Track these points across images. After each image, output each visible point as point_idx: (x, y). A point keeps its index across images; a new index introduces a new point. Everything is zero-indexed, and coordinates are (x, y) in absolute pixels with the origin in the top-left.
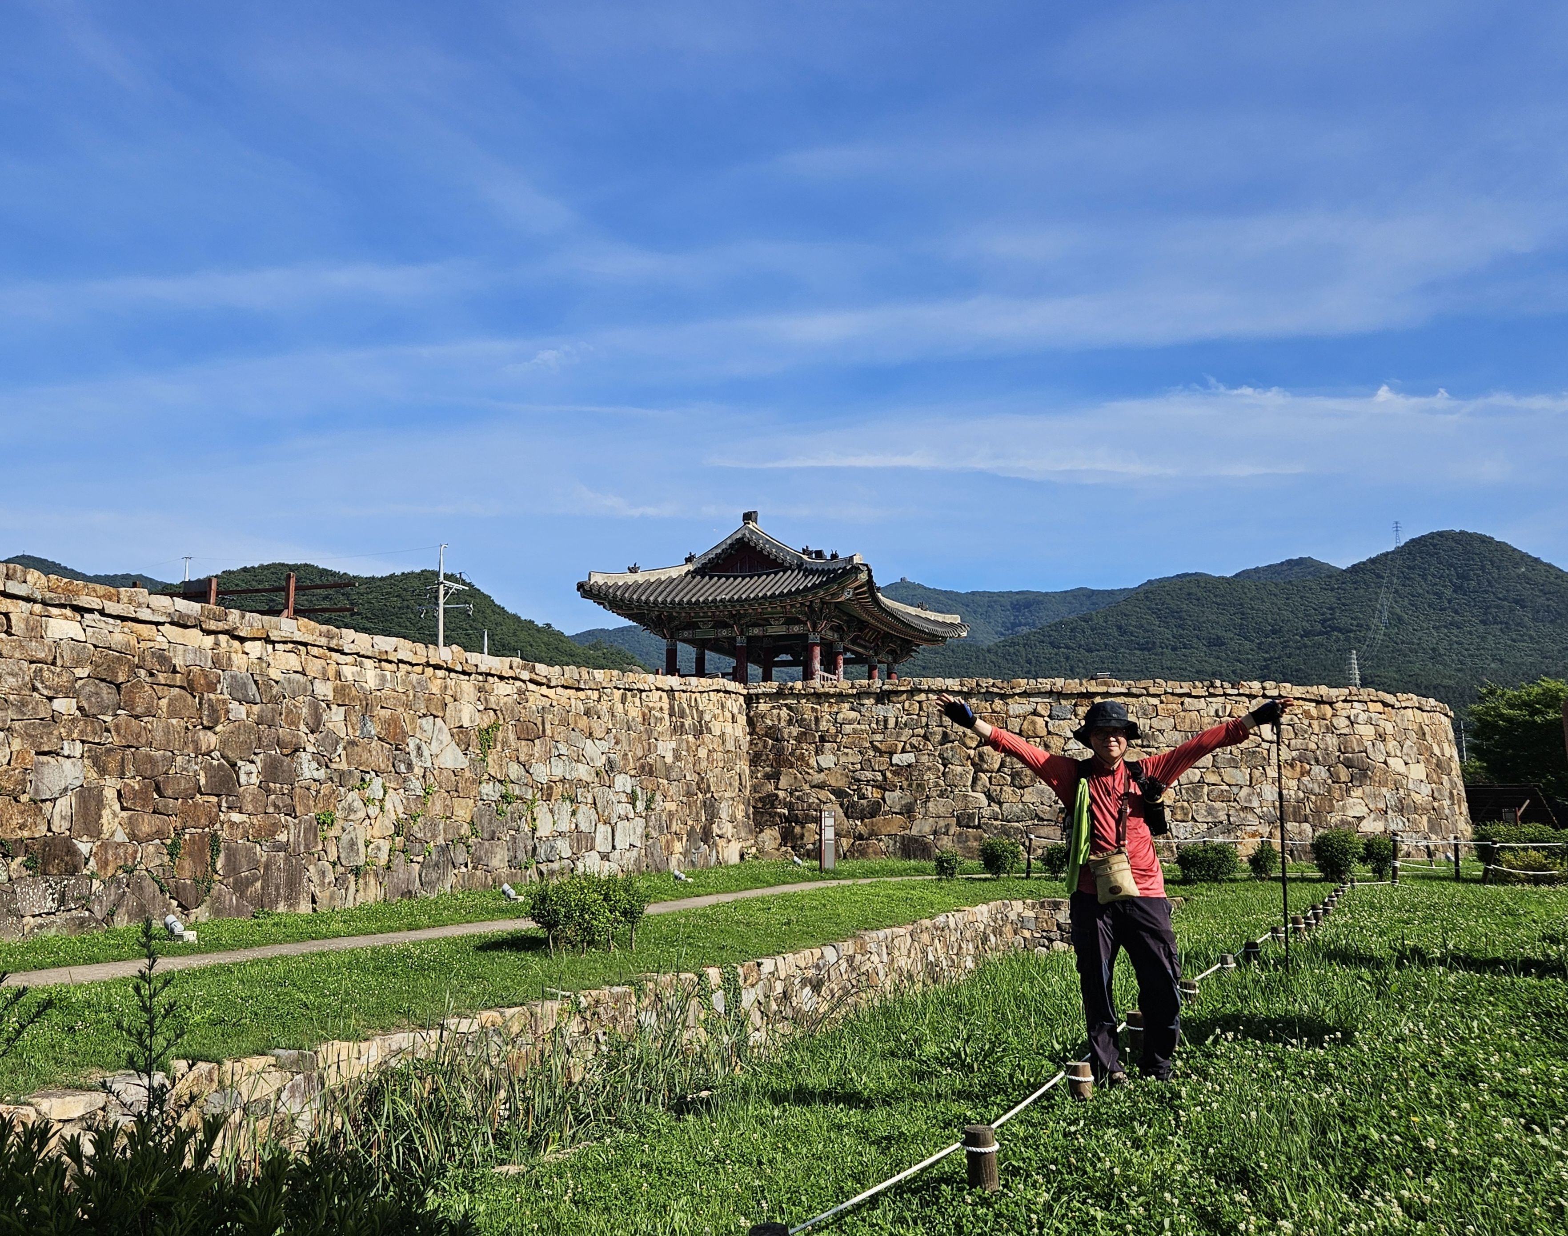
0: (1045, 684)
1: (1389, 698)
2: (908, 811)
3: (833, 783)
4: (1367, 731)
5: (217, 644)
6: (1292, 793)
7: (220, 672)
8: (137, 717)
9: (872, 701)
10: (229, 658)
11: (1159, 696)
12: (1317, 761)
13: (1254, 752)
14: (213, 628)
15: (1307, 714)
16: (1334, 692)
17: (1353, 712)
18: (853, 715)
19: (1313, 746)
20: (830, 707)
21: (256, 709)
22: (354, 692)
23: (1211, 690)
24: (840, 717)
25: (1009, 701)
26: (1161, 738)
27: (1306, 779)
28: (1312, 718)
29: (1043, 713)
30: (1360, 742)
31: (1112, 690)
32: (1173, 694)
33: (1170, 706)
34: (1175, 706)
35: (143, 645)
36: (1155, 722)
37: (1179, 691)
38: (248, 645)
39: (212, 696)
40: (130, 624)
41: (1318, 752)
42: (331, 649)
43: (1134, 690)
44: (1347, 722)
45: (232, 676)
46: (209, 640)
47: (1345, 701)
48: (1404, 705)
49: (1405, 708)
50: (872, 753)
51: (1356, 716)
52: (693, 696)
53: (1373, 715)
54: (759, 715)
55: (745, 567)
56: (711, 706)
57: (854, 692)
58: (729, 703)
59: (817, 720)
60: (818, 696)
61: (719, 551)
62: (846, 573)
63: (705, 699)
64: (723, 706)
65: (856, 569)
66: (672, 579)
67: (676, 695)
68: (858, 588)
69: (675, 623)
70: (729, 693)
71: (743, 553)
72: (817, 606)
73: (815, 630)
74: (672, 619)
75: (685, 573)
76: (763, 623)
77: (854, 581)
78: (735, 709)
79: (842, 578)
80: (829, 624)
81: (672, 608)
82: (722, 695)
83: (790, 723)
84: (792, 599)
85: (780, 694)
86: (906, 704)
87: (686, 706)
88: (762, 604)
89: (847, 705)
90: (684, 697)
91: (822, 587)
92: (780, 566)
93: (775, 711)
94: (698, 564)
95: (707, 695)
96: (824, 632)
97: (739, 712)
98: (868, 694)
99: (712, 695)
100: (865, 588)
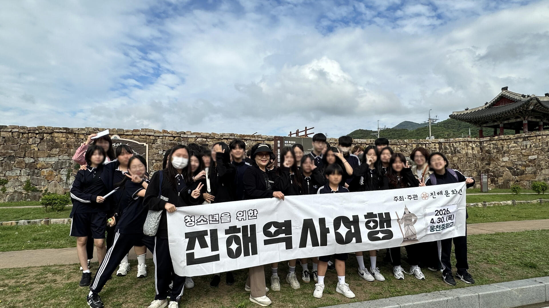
2: (535, 173)
3: (508, 165)
9: (522, 140)
18: (515, 145)
20: (507, 143)
24: (510, 146)
50: (521, 156)
52: (451, 144)
54: (484, 147)
55: (503, 103)
56: (461, 146)
57: (515, 138)
58: (471, 144)
59: (502, 147)
60: (503, 140)
61: (494, 100)
62: (528, 101)
63: (458, 144)
64: (467, 146)
65: (531, 99)
66: (479, 110)
67: (443, 144)
68: (536, 105)
69: (481, 122)
70: (471, 142)
71: (502, 100)
72: (524, 112)
73: (525, 119)
74: (479, 121)
75: (484, 108)
76: (508, 119)
77: (532, 103)
78: (474, 146)
79: (528, 103)
80: (530, 117)
81: (476, 118)
82: (467, 143)
83: (494, 148)
84: (512, 111)
85: (490, 140)
86: (534, 140)
87: (448, 146)
88: (503, 114)
89: (513, 142)
90: (447, 144)
91: (521, 106)
92: (514, 101)
93: (489, 146)
94: (488, 105)
95: (458, 143)
96: (530, 119)
97: (476, 147)
98: (520, 138)
99: (461, 143)
100: (538, 105)
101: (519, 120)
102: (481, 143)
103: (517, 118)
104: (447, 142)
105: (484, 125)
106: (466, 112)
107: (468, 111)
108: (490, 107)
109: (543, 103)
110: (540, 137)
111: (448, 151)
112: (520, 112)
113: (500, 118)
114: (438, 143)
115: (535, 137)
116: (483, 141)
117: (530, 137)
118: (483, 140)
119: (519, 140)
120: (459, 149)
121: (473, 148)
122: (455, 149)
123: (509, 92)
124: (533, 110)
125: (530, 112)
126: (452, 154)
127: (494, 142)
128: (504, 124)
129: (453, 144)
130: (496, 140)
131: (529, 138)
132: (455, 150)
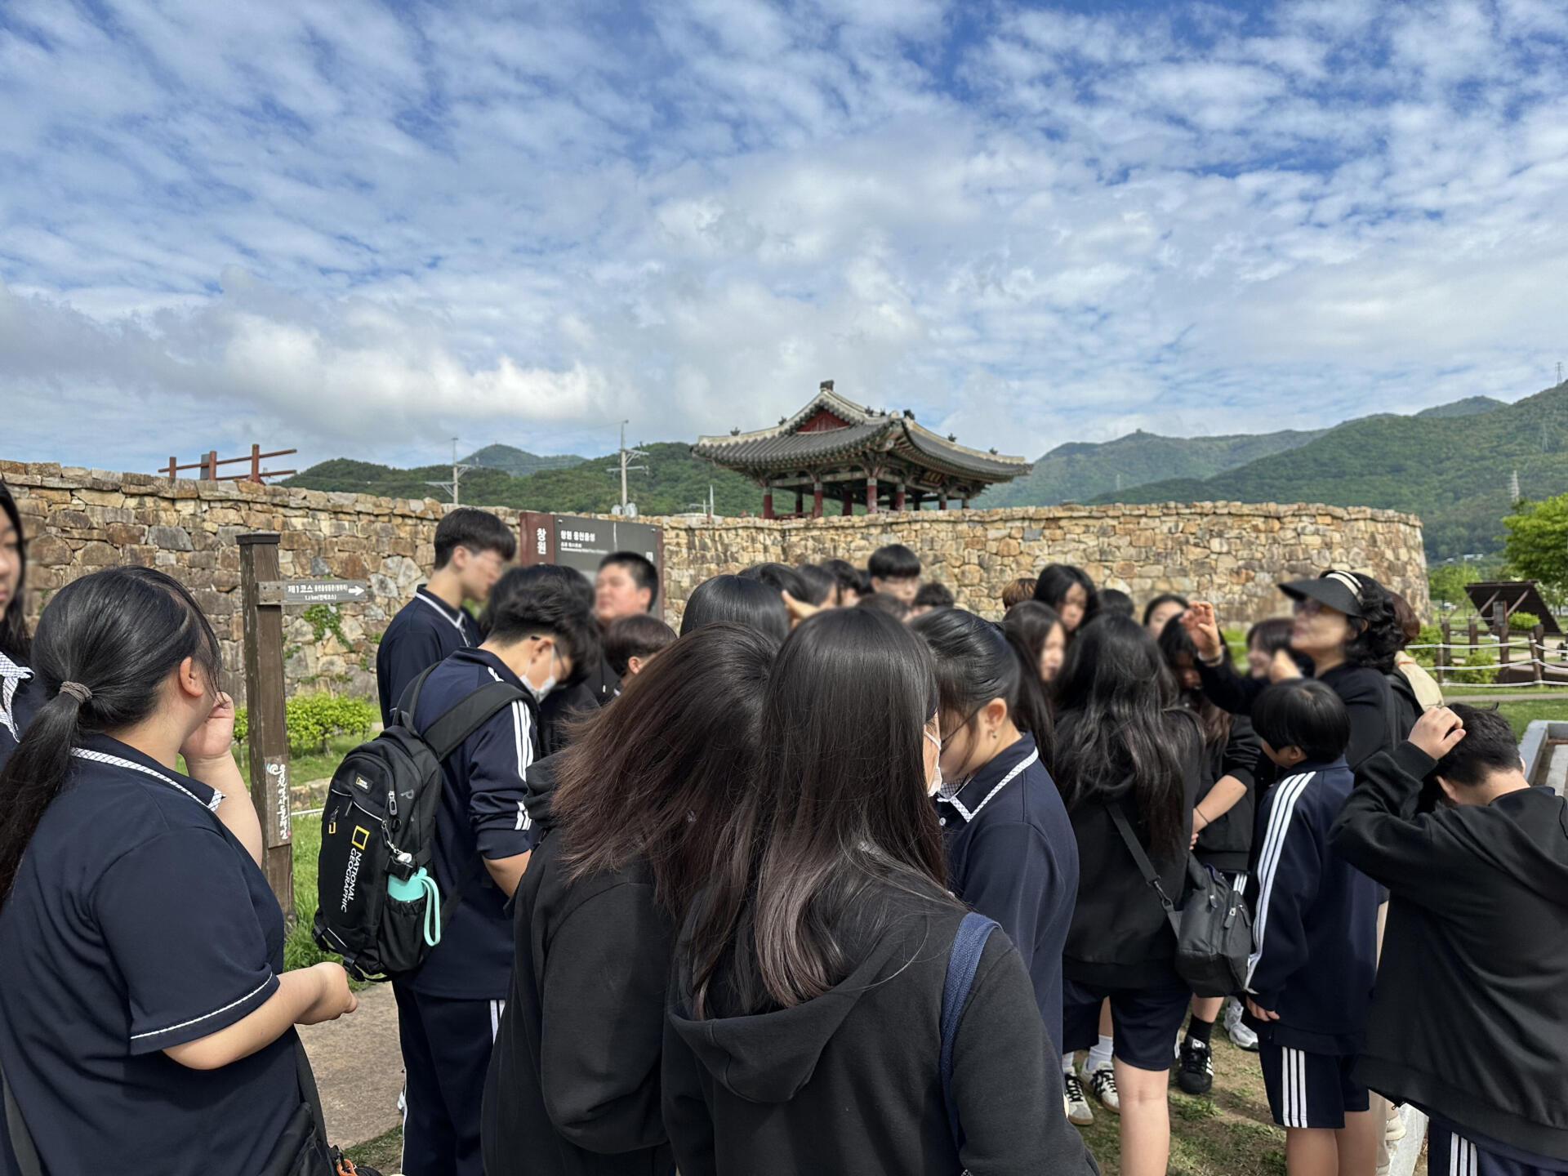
0: (1018, 511)
1: (1339, 512)
4: (1316, 541)
5: (141, 505)
6: (1237, 597)
7: (146, 527)
8: (47, 566)
9: (879, 530)
10: (157, 516)
11: (1118, 517)
12: (1261, 567)
13: (1203, 563)
14: (135, 491)
15: (1256, 529)
16: (1283, 509)
17: (1301, 525)
18: (863, 543)
19: (1259, 555)
20: (846, 537)
21: (187, 556)
22: (304, 539)
23: (1165, 511)
24: (853, 546)
25: (987, 526)
26: (1118, 553)
27: (1250, 584)
28: (1259, 531)
29: (1017, 536)
30: (1305, 551)
31: (1075, 514)
32: (1130, 515)
33: (1127, 526)
34: (1131, 526)
35: (54, 507)
36: (1113, 540)
37: (1136, 512)
38: (179, 506)
39: (135, 546)
40: (39, 491)
41: (1264, 561)
42: (275, 505)
43: (1095, 514)
44: (1294, 534)
45: (159, 530)
46: (132, 503)
47: (1293, 515)
48: (1353, 517)
49: (1356, 520)
51: (1304, 528)
52: (717, 533)
53: (1321, 527)
54: (791, 546)
55: (823, 427)
56: (739, 540)
57: (864, 524)
58: (761, 537)
59: (835, 548)
60: (837, 528)
61: (802, 415)
62: (885, 428)
63: (732, 534)
64: (753, 540)
65: (892, 423)
66: (765, 439)
67: (697, 532)
68: (898, 438)
69: (769, 474)
70: (762, 529)
71: (821, 416)
72: (871, 455)
73: (871, 475)
74: (765, 471)
75: (776, 434)
76: (834, 471)
77: (892, 433)
78: (768, 542)
79: (883, 431)
80: (883, 470)
81: (760, 462)
82: (753, 531)
83: (814, 551)
84: (847, 451)
85: (807, 528)
86: (905, 533)
87: (708, 541)
88: (825, 456)
89: (859, 536)
90: (706, 533)
91: (868, 439)
92: (847, 424)
93: (803, 542)
94: (787, 426)
95: (733, 532)
96: (881, 476)
97: (773, 544)
98: (875, 525)
99: (740, 532)
100: (904, 439)
101: (858, 475)
102: (783, 532)
103: (854, 469)
104: (706, 529)
105: (778, 483)
106: (732, 440)
107: (740, 439)
108: (791, 432)
109: (913, 436)
110: (917, 526)
111: (708, 555)
112: (864, 453)
113: (816, 466)
114: (686, 530)
115: (907, 525)
116: (789, 530)
117: (897, 523)
118: (790, 526)
119: (873, 531)
120: (734, 549)
121: (766, 549)
122: (726, 547)
123: (837, 397)
124: (890, 453)
125: (884, 455)
126: (718, 565)
127: (815, 533)
128: (825, 484)
129: (720, 535)
130: (821, 529)
131: (894, 527)
132: (725, 554)
